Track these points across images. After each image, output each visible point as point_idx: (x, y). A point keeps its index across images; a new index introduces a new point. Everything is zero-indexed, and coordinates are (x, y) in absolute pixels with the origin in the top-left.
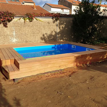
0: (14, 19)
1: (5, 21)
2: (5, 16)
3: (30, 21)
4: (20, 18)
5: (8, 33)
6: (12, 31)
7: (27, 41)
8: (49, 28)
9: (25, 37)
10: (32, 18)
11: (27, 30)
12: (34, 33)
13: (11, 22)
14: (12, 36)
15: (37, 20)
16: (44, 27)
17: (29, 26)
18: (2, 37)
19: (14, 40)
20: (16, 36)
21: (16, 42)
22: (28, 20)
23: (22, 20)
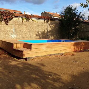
0: (15, 18)
1: (7, 19)
2: (7, 15)
3: (27, 21)
4: (19, 18)
5: (9, 29)
6: (12, 28)
7: (24, 38)
8: (42, 28)
9: (22, 33)
10: (29, 18)
11: (24, 28)
12: (30, 31)
13: (11, 21)
14: (12, 32)
15: (32, 20)
16: (38, 26)
17: (26, 25)
18: (3, 33)
19: (14, 36)
20: (15, 32)
21: (15, 37)
22: (25, 20)
23: (21, 19)
